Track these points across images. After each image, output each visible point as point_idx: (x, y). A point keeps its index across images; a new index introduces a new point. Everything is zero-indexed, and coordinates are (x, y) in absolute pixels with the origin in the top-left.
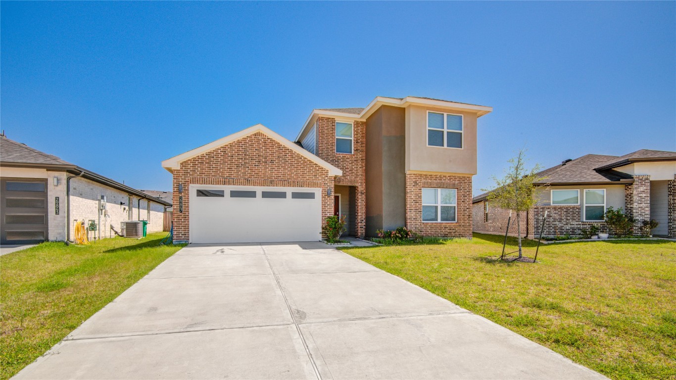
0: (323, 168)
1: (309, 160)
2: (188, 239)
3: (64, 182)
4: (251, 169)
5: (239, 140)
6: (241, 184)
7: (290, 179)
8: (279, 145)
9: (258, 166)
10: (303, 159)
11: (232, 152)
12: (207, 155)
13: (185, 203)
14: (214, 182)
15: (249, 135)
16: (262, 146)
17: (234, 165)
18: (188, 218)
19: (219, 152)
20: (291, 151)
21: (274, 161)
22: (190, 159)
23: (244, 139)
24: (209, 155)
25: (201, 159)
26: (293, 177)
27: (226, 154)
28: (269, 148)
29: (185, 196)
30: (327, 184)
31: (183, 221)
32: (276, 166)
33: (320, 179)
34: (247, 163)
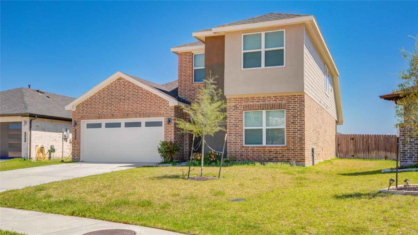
0: (165, 100)
1: (155, 95)
2: (80, 158)
3: (28, 123)
4: (115, 106)
5: (108, 85)
6: (109, 118)
7: (141, 111)
8: (133, 85)
9: (119, 103)
10: (150, 94)
11: (104, 95)
12: (90, 99)
13: (78, 133)
14: (93, 117)
15: (114, 80)
16: (123, 87)
17: (105, 104)
18: (80, 143)
19: (97, 96)
20: (142, 89)
21: (130, 98)
22: (81, 102)
23: (111, 84)
24: (91, 98)
25: (87, 102)
26: (143, 110)
27: (101, 97)
28: (127, 89)
29: (78, 129)
30: (168, 113)
31: (77, 145)
32: (131, 102)
33: (163, 109)
34: (113, 102)
